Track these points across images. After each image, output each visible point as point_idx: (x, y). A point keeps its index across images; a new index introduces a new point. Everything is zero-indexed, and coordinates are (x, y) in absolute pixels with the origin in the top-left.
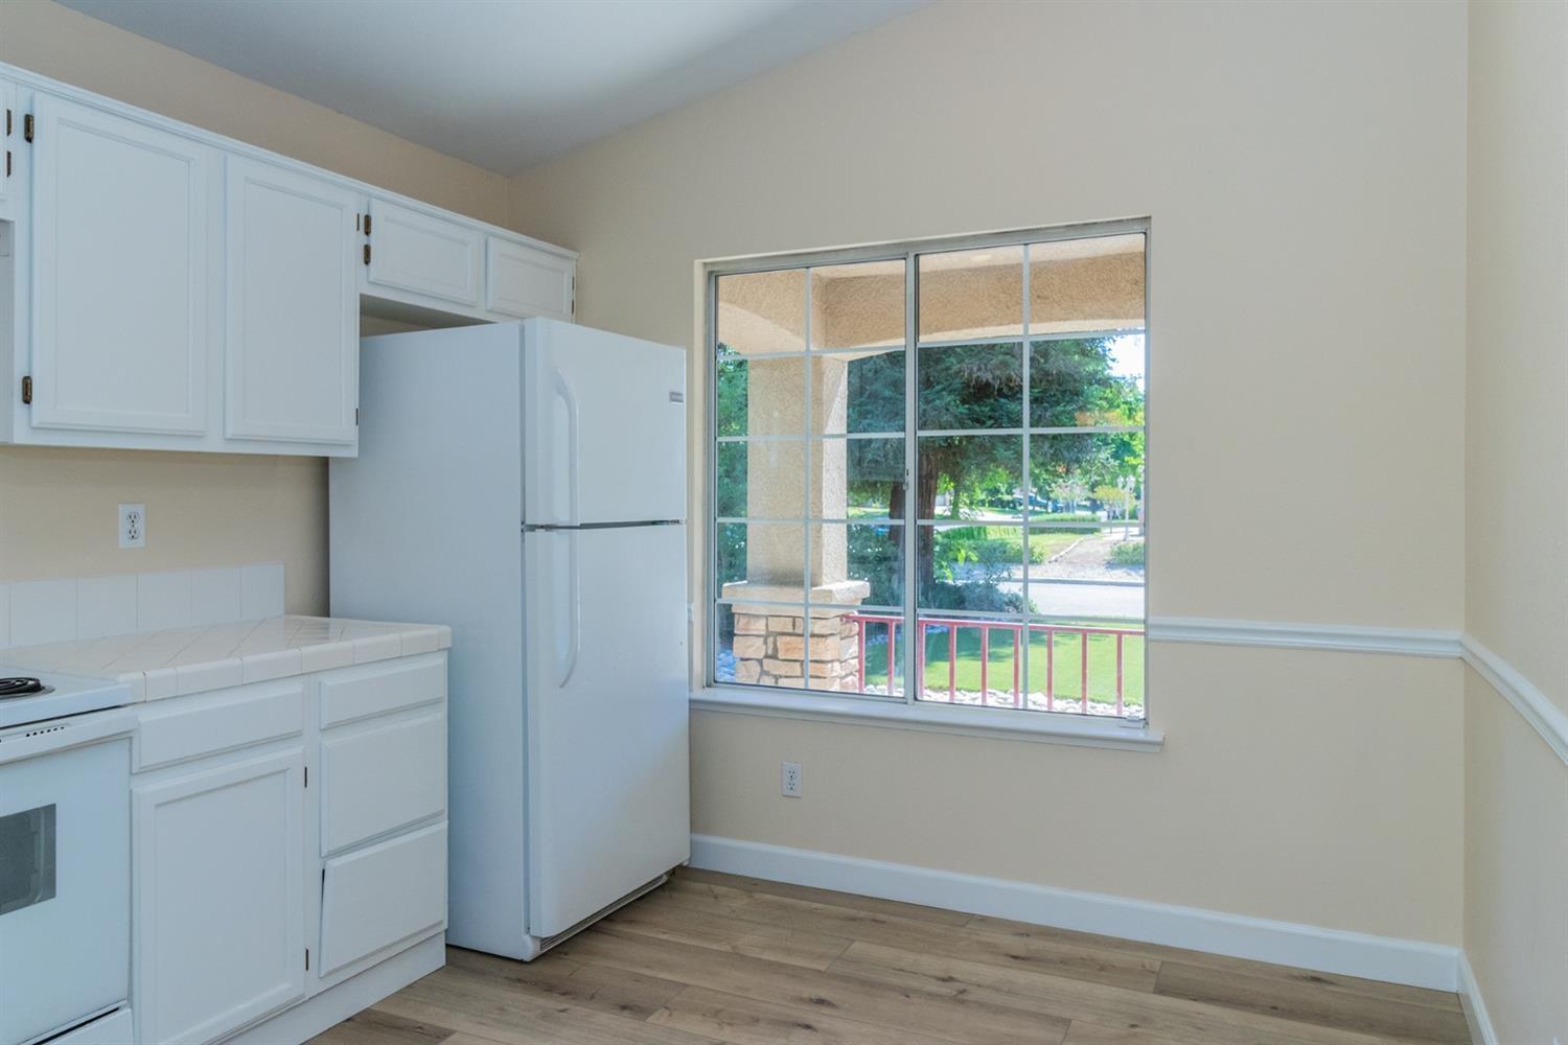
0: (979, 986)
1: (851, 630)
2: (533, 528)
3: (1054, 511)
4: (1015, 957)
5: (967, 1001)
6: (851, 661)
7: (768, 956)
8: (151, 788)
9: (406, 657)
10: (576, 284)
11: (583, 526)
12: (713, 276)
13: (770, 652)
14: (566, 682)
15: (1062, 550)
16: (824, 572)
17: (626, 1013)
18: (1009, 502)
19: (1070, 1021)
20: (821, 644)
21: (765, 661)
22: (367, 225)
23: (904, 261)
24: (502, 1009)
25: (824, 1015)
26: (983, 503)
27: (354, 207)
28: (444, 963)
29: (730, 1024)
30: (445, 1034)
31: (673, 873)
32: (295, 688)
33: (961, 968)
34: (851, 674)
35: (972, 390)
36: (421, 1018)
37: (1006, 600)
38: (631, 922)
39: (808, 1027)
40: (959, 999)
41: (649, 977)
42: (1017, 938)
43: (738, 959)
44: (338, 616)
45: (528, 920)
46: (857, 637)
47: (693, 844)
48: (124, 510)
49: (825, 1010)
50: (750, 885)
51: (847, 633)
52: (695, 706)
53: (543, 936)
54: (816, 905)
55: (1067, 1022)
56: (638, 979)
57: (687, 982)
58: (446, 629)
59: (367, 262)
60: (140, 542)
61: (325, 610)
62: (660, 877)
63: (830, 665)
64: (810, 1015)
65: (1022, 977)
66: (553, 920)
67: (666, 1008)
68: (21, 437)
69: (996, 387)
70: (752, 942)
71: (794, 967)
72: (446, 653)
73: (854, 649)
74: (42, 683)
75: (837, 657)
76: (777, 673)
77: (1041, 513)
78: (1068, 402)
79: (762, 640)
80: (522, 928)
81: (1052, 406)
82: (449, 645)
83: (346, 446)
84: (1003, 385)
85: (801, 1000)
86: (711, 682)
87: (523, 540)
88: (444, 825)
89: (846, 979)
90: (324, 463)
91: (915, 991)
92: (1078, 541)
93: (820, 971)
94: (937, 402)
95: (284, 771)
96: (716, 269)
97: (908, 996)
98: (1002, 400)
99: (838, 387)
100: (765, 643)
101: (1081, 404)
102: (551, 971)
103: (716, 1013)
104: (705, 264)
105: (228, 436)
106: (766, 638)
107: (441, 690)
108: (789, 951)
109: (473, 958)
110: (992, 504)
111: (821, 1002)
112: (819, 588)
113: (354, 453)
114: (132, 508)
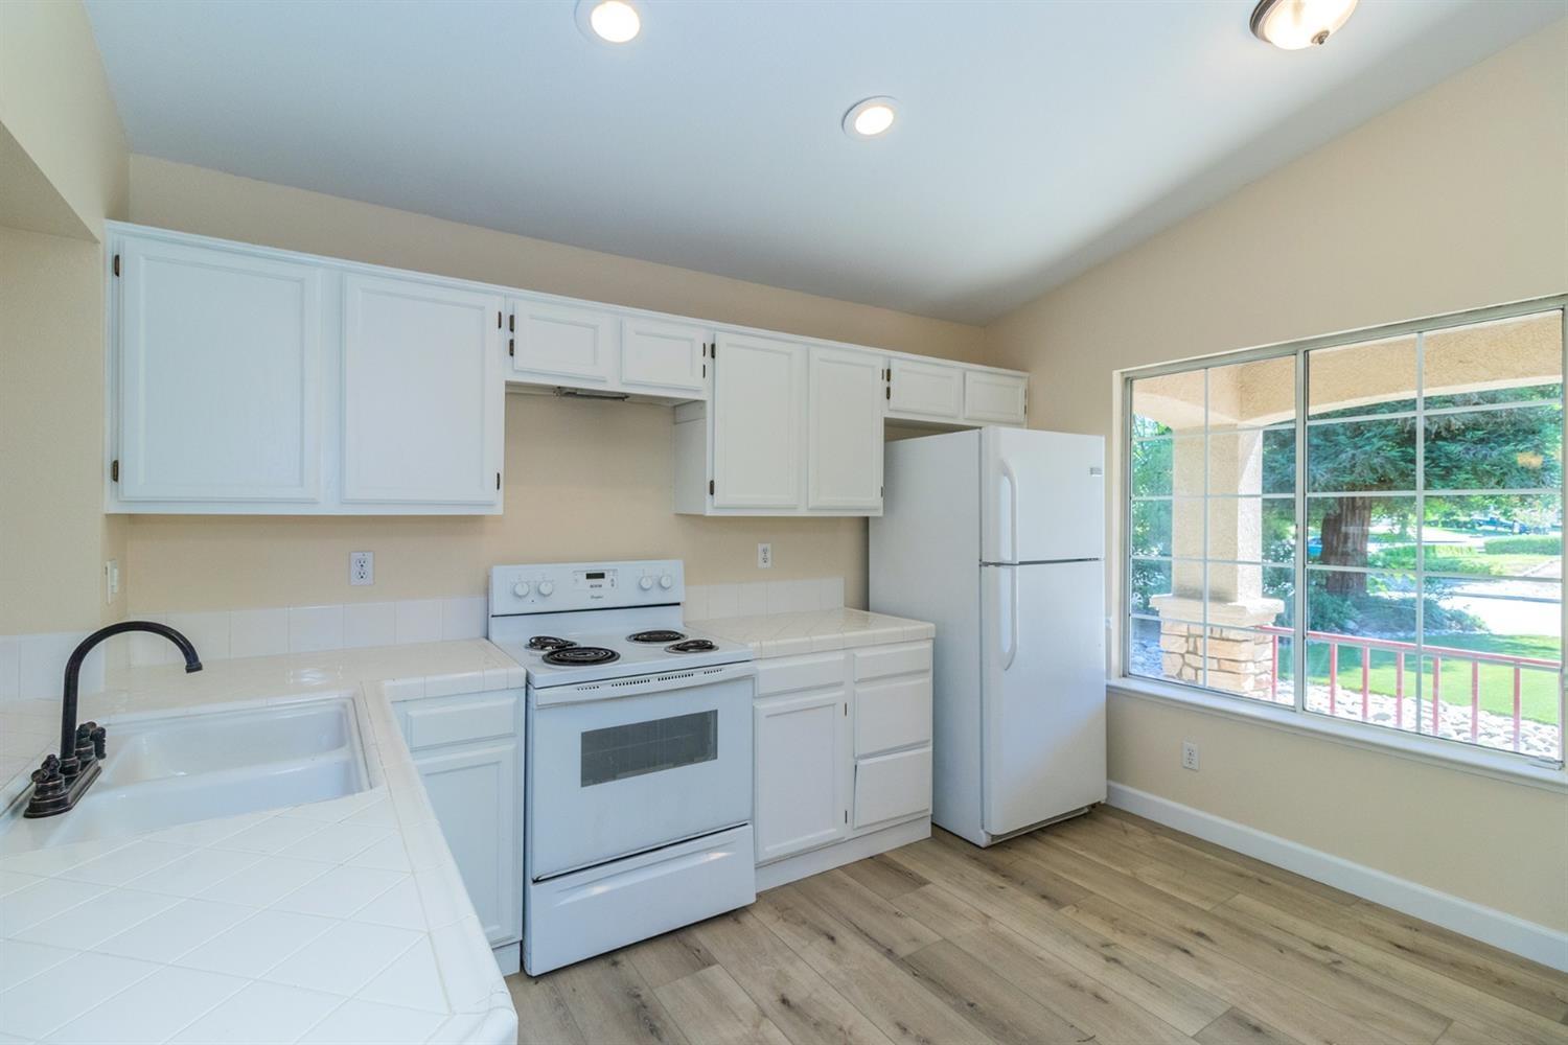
0: (1356, 962)
1: (1265, 638)
2: (987, 564)
3: (1520, 533)
4: (1399, 947)
5: (1343, 973)
6: (1265, 662)
7: (1159, 887)
8: (764, 707)
9: (907, 642)
10: (1028, 394)
11: (1021, 563)
12: (1128, 381)
13: (1191, 649)
14: (1009, 666)
15: (1527, 569)
16: (1239, 591)
17: (1044, 901)
18: (1465, 523)
19: (1452, 1021)
20: (1236, 647)
21: (1187, 656)
22: (888, 375)
23: (1294, 357)
24: (962, 875)
25: (1201, 946)
26: (1435, 523)
27: (881, 365)
28: (930, 835)
29: (1122, 931)
30: (924, 882)
31: (1093, 806)
32: (840, 656)
33: (1339, 941)
34: (1266, 672)
35: (1406, 435)
36: (912, 868)
37: (1449, 616)
38: (1059, 836)
39: (1186, 951)
40: (1334, 967)
41: (1066, 880)
42: (1405, 930)
43: (1136, 883)
44: (873, 611)
45: (982, 819)
46: (1271, 644)
47: (1109, 788)
48: (760, 547)
49: (1203, 942)
50: (1155, 828)
51: (1261, 640)
52: (1111, 691)
53: (993, 833)
54: (1208, 856)
55: (1448, 1021)
56: (1057, 879)
57: (1092, 890)
58: (932, 625)
59: (888, 398)
60: (769, 564)
61: (867, 608)
62: (1082, 809)
63: (1243, 665)
64: (1189, 942)
65: (1404, 966)
66: (1001, 824)
67: (1075, 906)
68: (709, 512)
69: (1434, 431)
70: (1149, 872)
71: (1181, 901)
72: (931, 641)
73: (1268, 653)
74: (714, 644)
75: (1251, 658)
76: (1197, 665)
77: (1506, 533)
78: (1520, 441)
79: (1184, 639)
80: (979, 825)
81: (1500, 446)
82: (934, 636)
83: (876, 509)
84: (1442, 429)
85: (1184, 929)
86: (1125, 675)
87: (980, 571)
88: (930, 749)
89: (1227, 922)
90: (866, 520)
91: (1292, 950)
92: (1547, 562)
93: (1203, 910)
94: (1367, 448)
95: (834, 705)
96: (1131, 375)
97: (1281, 951)
98: (1440, 443)
99: (1253, 447)
100: (1187, 641)
101: (1536, 442)
102: (999, 858)
103: (1113, 920)
104: (1122, 373)
105: (810, 506)
106: (1187, 638)
107: (928, 663)
108: (1179, 888)
109: (949, 836)
110: (1445, 524)
111: (1200, 935)
112: (1233, 604)
113: (880, 513)
114: (764, 546)
